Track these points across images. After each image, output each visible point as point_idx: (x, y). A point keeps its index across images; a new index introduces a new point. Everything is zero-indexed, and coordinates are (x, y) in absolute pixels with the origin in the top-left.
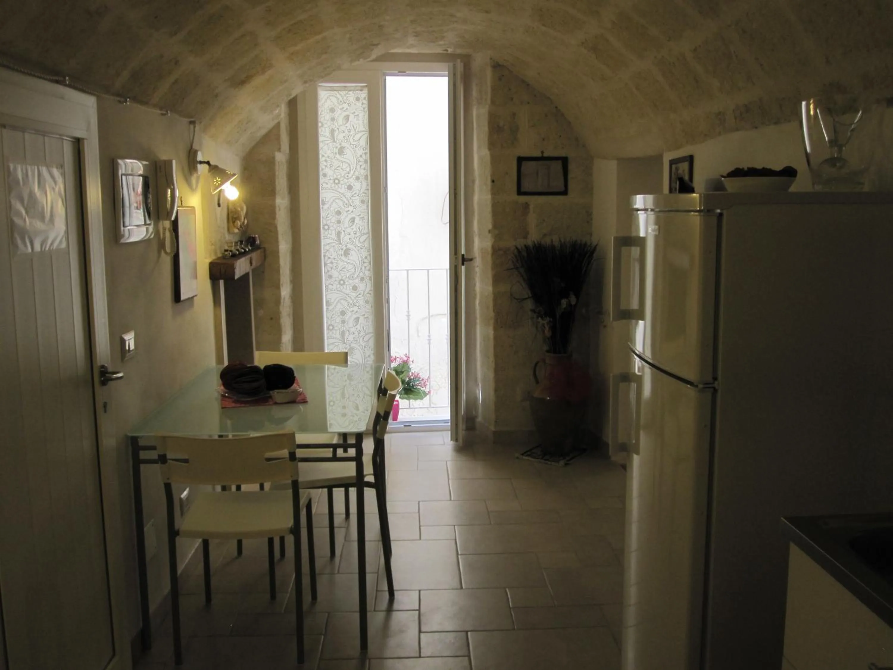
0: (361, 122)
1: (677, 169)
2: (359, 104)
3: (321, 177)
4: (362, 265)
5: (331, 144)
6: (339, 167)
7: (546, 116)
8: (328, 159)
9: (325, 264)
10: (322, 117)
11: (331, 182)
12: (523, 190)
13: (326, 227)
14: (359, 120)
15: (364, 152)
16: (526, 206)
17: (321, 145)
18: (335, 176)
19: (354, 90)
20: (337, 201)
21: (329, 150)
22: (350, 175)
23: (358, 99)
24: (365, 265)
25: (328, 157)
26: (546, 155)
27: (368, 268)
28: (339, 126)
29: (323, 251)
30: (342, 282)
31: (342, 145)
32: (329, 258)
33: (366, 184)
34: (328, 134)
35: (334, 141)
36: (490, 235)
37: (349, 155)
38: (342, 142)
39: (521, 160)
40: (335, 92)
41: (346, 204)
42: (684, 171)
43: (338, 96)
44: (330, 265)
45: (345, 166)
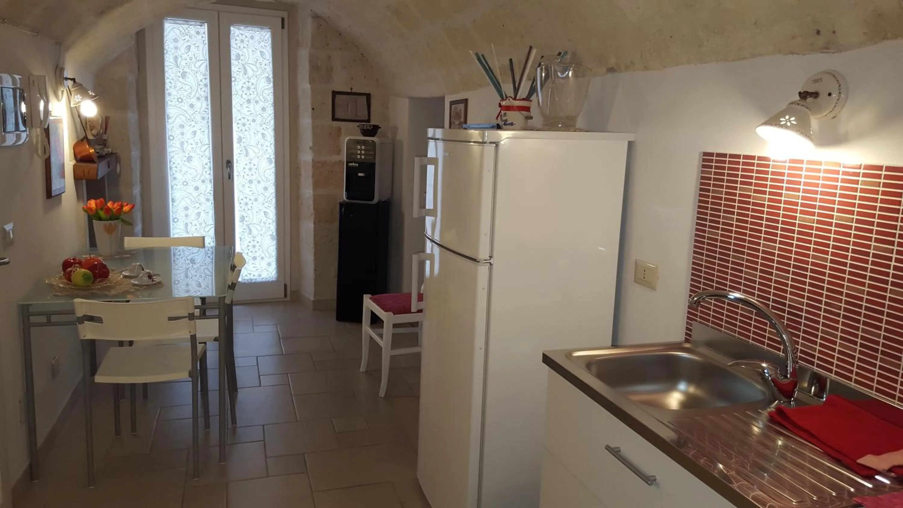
0: (201, 52)
1: (455, 108)
2: (199, 37)
3: (167, 95)
4: (203, 170)
5: (174, 69)
6: (182, 88)
7: (354, 60)
8: (172, 81)
9: (171, 168)
10: (166, 46)
11: (175, 100)
12: (336, 117)
13: (171, 138)
14: (199, 50)
15: (204, 77)
16: (340, 129)
17: (166, 69)
18: (179, 96)
19: (195, 25)
20: (181, 116)
21: (173, 73)
22: (192, 96)
23: (198, 33)
24: (206, 170)
25: (172, 79)
26: (353, 91)
27: (208, 172)
28: (182, 54)
29: (168, 158)
30: (185, 183)
31: (185, 71)
32: (174, 163)
33: (206, 104)
34: (172, 60)
35: (178, 67)
36: (311, 151)
37: (191, 79)
38: (184, 67)
39: (335, 94)
40: (178, 25)
41: (189, 120)
42: (460, 110)
43: (181, 28)
44: (175, 169)
45: (187, 87)
